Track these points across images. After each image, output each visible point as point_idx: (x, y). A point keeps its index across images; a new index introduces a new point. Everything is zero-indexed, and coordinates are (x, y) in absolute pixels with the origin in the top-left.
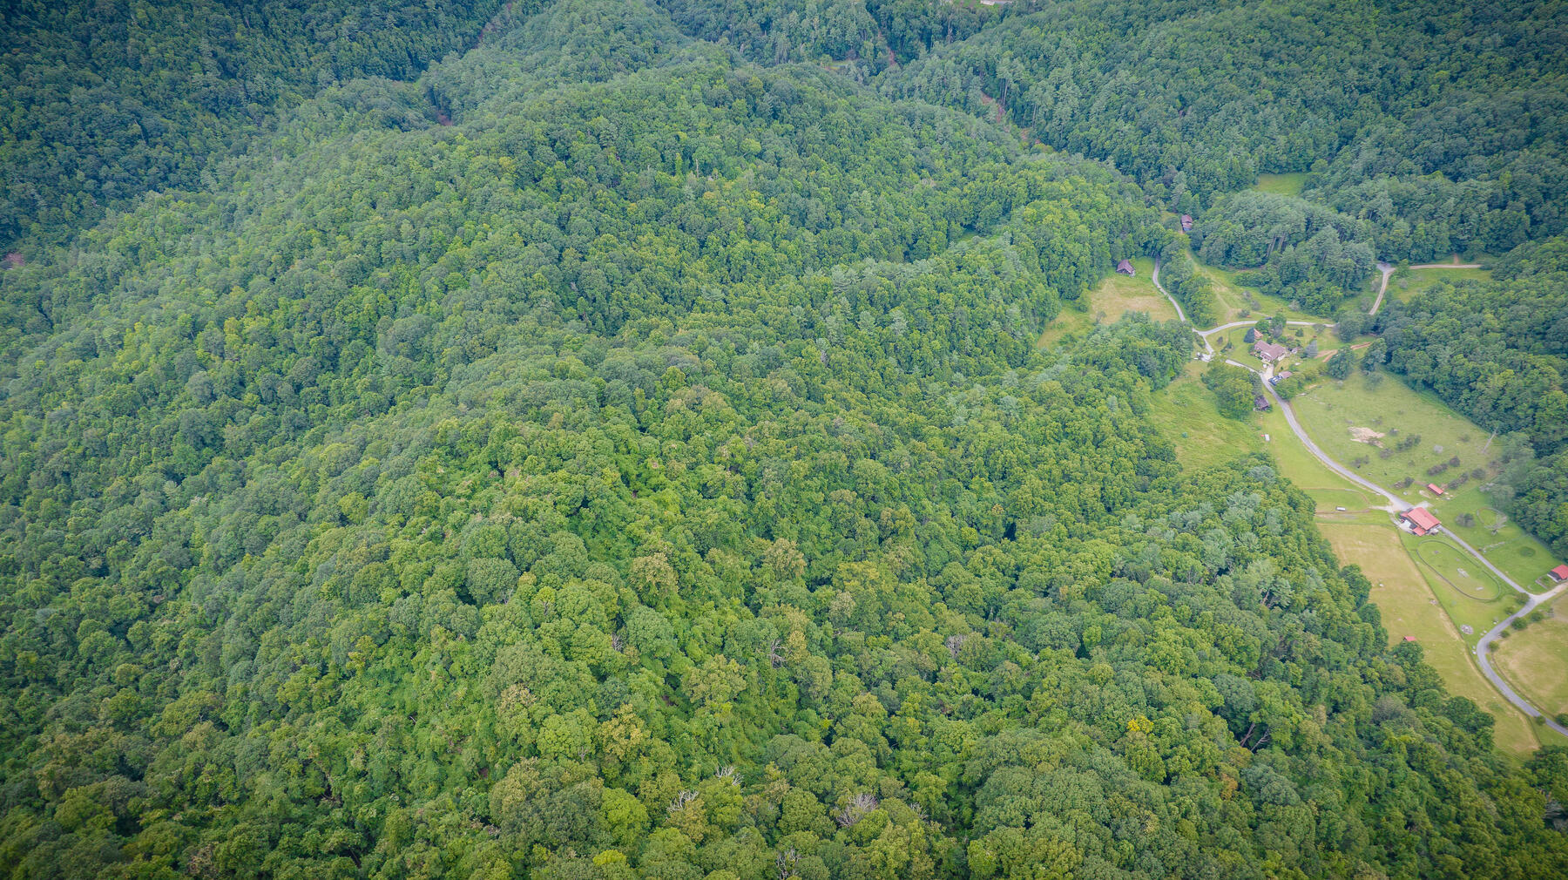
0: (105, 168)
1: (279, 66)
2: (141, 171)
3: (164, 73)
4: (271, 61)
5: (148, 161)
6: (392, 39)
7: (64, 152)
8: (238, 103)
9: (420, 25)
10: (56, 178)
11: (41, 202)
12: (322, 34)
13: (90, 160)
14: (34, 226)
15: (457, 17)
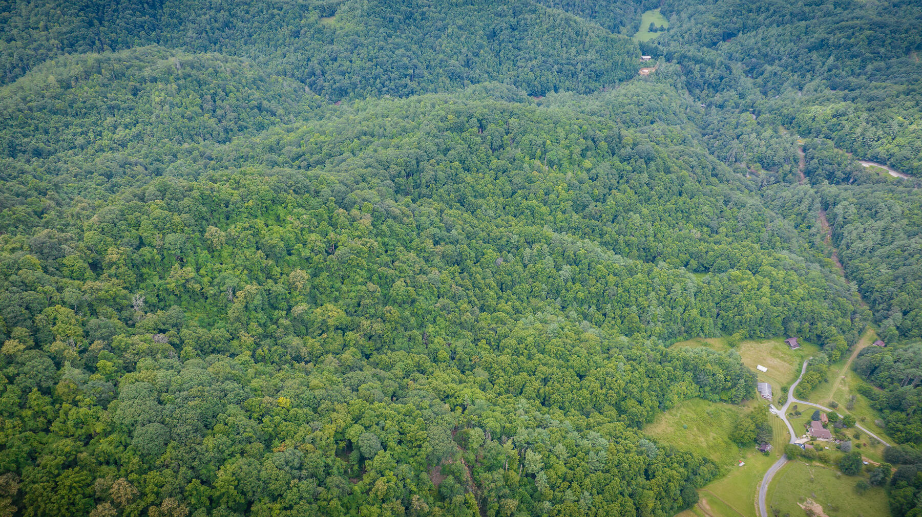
0: (388, 82)
1: (490, 70)
2: (400, 88)
3: (441, 56)
4: (489, 67)
5: (406, 86)
6: (550, 76)
7: (379, 70)
8: (462, 78)
9: (568, 75)
10: (369, 79)
11: (359, 86)
12: (519, 64)
13: (385, 77)
14: (352, 94)
15: (589, 78)
